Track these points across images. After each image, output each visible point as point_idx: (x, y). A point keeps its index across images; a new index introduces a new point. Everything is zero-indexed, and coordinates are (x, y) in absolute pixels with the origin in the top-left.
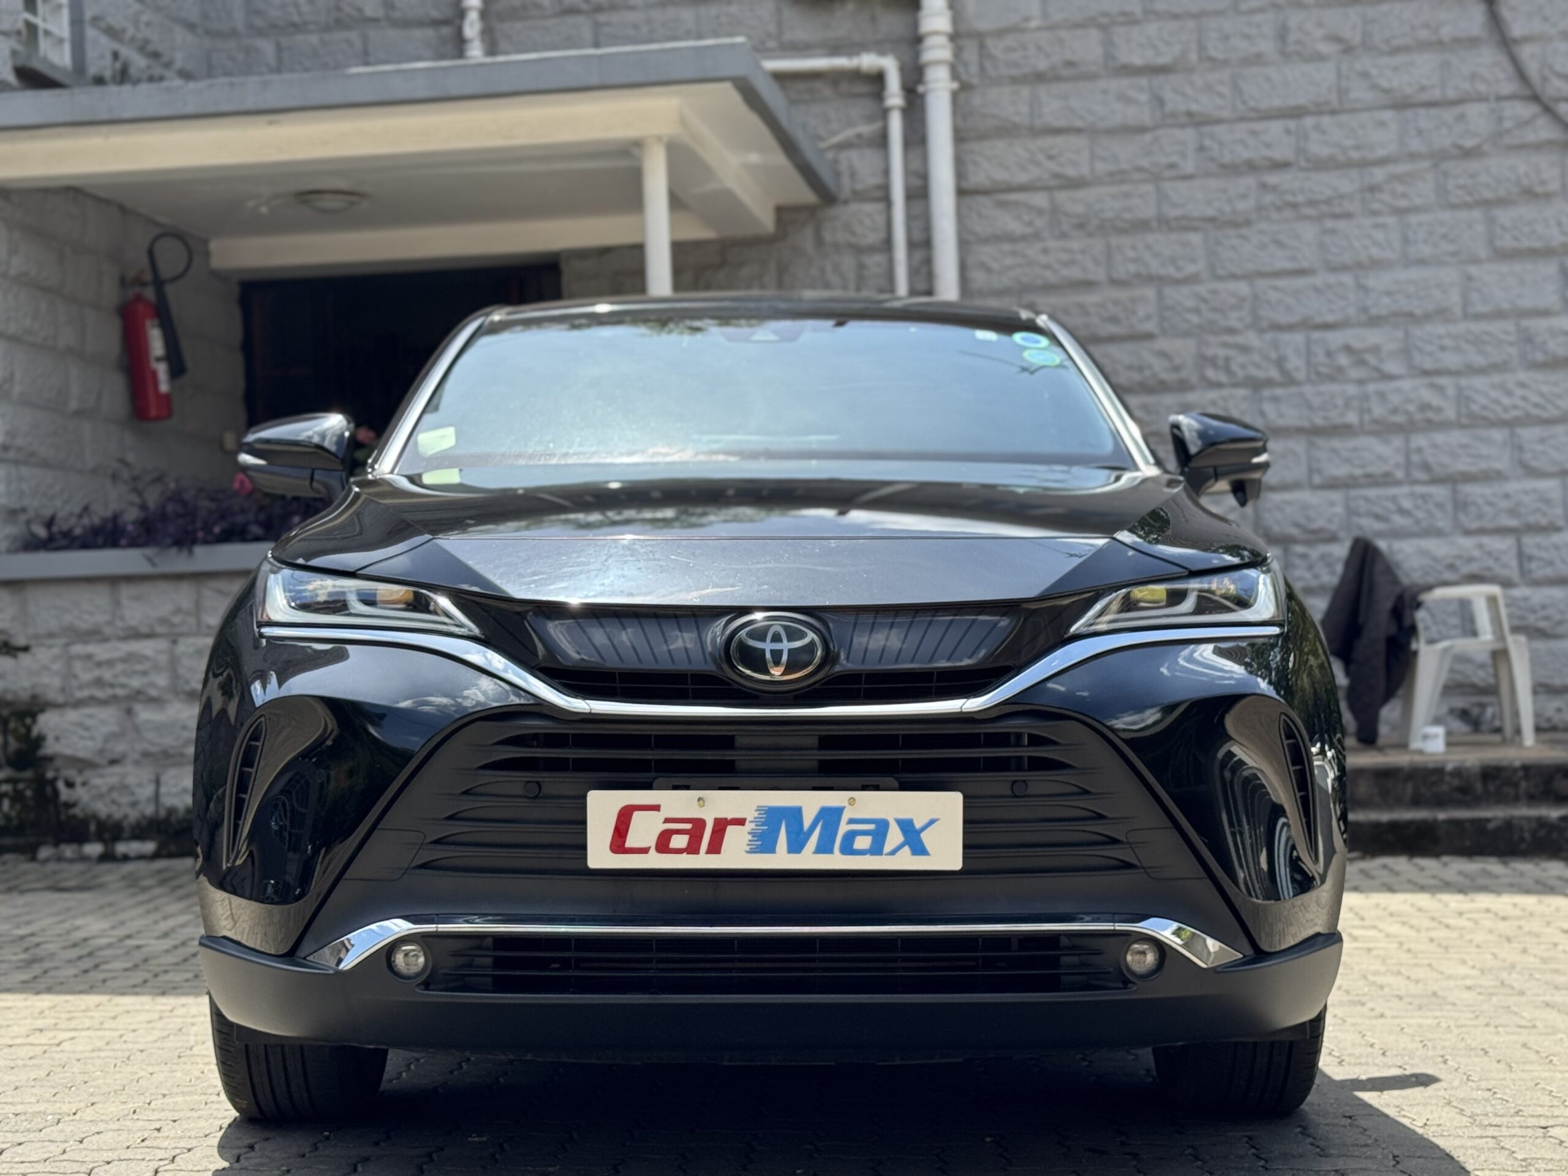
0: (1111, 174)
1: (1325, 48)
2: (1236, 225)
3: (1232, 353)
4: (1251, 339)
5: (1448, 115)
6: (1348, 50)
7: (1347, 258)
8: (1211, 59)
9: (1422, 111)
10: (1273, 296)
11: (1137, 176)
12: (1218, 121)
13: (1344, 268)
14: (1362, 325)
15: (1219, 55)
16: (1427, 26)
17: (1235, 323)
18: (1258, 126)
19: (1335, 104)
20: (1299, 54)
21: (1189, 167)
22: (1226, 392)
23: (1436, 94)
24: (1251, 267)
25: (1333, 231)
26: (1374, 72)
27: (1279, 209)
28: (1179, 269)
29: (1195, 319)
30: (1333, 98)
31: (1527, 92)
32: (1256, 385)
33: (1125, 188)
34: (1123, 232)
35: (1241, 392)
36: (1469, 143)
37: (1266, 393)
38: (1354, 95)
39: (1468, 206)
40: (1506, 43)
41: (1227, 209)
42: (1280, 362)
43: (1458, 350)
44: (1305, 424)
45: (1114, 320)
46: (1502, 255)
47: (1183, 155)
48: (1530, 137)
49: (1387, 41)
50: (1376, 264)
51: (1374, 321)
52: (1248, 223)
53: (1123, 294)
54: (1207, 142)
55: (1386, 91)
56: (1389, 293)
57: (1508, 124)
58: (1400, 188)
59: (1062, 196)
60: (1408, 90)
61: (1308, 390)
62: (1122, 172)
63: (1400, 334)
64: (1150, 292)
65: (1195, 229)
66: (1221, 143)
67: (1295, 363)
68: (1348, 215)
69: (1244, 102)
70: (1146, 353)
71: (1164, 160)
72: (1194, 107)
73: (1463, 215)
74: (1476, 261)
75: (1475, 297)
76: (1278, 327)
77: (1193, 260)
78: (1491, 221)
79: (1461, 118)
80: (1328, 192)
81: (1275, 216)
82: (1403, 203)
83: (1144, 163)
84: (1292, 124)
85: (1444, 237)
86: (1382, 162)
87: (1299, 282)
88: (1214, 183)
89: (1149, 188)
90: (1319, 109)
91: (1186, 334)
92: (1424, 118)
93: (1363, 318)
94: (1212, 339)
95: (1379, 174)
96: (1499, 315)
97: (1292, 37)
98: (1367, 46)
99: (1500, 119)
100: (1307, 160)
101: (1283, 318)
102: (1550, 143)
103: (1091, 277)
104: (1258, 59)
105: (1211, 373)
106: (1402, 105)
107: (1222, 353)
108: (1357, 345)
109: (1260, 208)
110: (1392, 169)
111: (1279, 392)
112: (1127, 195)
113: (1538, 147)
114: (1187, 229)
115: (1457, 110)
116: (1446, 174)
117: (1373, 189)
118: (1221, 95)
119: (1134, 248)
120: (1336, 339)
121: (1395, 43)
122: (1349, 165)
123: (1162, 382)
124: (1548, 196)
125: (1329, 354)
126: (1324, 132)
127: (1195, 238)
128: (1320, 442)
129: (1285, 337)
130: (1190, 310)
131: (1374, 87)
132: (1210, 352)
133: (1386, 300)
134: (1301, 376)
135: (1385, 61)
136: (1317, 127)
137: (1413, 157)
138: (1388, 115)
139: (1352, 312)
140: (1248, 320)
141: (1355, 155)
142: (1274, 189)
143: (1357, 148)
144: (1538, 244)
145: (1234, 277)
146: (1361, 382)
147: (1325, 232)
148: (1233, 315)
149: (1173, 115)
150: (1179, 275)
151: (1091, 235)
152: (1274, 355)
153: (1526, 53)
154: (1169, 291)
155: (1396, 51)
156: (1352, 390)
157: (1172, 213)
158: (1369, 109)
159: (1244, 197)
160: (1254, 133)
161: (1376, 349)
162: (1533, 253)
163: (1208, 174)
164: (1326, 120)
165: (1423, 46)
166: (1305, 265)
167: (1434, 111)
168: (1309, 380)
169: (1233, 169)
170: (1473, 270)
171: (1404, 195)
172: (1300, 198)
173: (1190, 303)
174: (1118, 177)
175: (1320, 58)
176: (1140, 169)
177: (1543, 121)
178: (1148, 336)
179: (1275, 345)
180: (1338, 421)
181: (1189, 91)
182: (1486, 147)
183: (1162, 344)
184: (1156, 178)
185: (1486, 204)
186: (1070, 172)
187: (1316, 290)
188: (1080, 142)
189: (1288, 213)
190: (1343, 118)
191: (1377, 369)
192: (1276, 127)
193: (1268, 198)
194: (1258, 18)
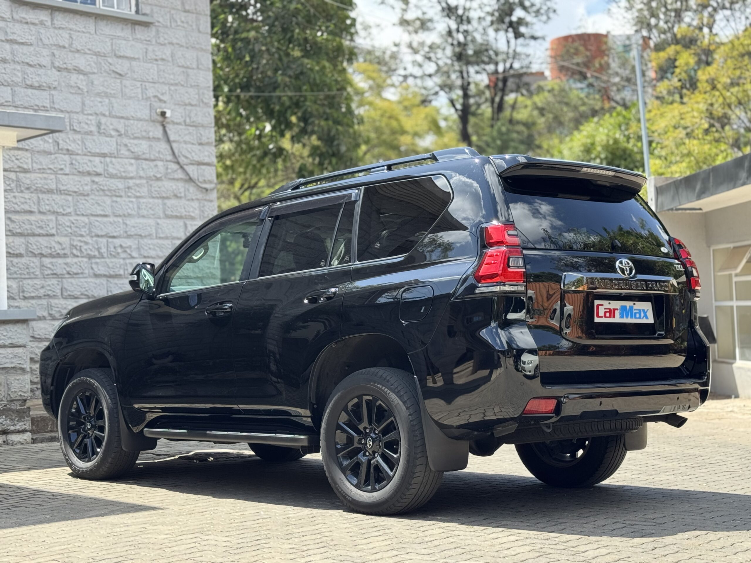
0: (39, 169)
1: (113, 133)
2: (84, 195)
3: (82, 244)
4: (88, 239)
5: (152, 164)
6: (120, 135)
7: (121, 213)
8: (74, 130)
9: (143, 161)
10: (97, 224)
11: (49, 171)
12: (78, 154)
13: (120, 216)
14: (125, 238)
15: (78, 130)
16: (145, 131)
17: (83, 233)
18: (92, 158)
19: (116, 154)
20: (104, 133)
21: (67, 171)
22: (80, 259)
23: (147, 156)
24: (89, 212)
25: (116, 202)
26: (129, 145)
27: (98, 191)
28: (64, 210)
29: (70, 230)
30: (115, 152)
31: (176, 160)
32: (90, 257)
33: (45, 175)
34: (44, 193)
35: (85, 260)
36: (159, 176)
37: (93, 261)
38: (122, 152)
39: (157, 198)
40: (168, 141)
41: (81, 189)
42: (99, 249)
43: (154, 249)
44: (107, 273)
45: (41, 227)
46: (167, 217)
47: (66, 166)
48: (176, 176)
49: (133, 134)
50: (129, 215)
51: (129, 236)
52: (88, 195)
53: (44, 217)
54: (74, 162)
55: (132, 152)
56: (134, 227)
57: (169, 171)
58: (138, 189)
59: (21, 175)
60: (140, 153)
61: (107, 260)
62: (44, 169)
63: (137, 242)
64: (53, 217)
65: (70, 195)
66: (79, 163)
67: (104, 250)
68: (121, 196)
69: (86, 149)
70: (53, 242)
71: (59, 167)
72: (70, 148)
73: (156, 201)
74: (159, 218)
75: (160, 231)
76: (98, 236)
77: (69, 207)
78: (164, 204)
79: (156, 166)
80: (115, 187)
81: (97, 193)
82: (138, 194)
83: (51, 166)
84: (102, 160)
85: (150, 208)
86: (131, 178)
87: (105, 219)
88: (76, 178)
89: (53, 176)
90: (111, 155)
91: (66, 236)
92: (145, 164)
93: (125, 235)
94: (75, 238)
95: (131, 182)
96: (167, 238)
97: (102, 127)
98: (126, 135)
99: (167, 169)
100: (108, 174)
101: (100, 233)
102: (181, 179)
103: (32, 210)
104: (90, 133)
105: (75, 252)
106: (137, 158)
107: (79, 244)
108: (124, 245)
109: (92, 190)
110: (134, 181)
111: (98, 260)
112: (45, 178)
113: (177, 180)
114: (67, 194)
115: (155, 163)
116: (151, 186)
117: (129, 188)
118: (78, 144)
119: (48, 200)
120: (117, 242)
121: (135, 135)
122: (121, 178)
123: (58, 254)
124: (181, 198)
125: (115, 248)
126: (113, 165)
127: (70, 198)
128: (111, 280)
129: (100, 239)
130: (68, 226)
131: (129, 150)
132: (75, 243)
133: (133, 229)
134: (105, 255)
135: (132, 141)
136: (111, 162)
137: (141, 178)
138: (133, 161)
139: (122, 232)
140: (88, 232)
141: (124, 174)
142: (97, 183)
143: (124, 172)
144: (178, 214)
145: (83, 215)
146: (124, 259)
147: (113, 202)
148: (83, 230)
149: (62, 149)
150: (65, 212)
151: (32, 193)
152: (96, 247)
153: (174, 145)
154: (60, 218)
155: (136, 138)
156: (122, 261)
157: (63, 188)
158: (127, 158)
159: (87, 185)
160: (90, 161)
161: (130, 247)
162: (177, 217)
163: (74, 174)
164: (113, 160)
165: (143, 138)
166: (107, 213)
167: (147, 162)
168: (108, 257)
169: (82, 173)
170: (159, 221)
171: (139, 191)
172: (106, 188)
173: (68, 224)
174: (42, 171)
175: (111, 136)
176: (50, 169)
177: (180, 171)
178: (53, 235)
179: (97, 243)
180: (118, 273)
181: (67, 141)
182: (163, 178)
183: (57, 238)
184: (56, 173)
185: (163, 198)
186: (25, 167)
187: (111, 223)
188: (28, 154)
189: (101, 193)
190: (119, 160)
191: (130, 255)
192: (97, 159)
193: (95, 186)
194: (90, 117)
